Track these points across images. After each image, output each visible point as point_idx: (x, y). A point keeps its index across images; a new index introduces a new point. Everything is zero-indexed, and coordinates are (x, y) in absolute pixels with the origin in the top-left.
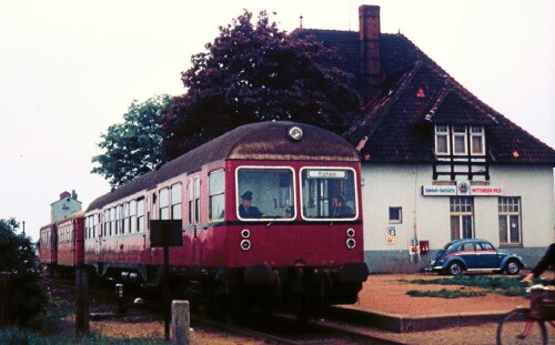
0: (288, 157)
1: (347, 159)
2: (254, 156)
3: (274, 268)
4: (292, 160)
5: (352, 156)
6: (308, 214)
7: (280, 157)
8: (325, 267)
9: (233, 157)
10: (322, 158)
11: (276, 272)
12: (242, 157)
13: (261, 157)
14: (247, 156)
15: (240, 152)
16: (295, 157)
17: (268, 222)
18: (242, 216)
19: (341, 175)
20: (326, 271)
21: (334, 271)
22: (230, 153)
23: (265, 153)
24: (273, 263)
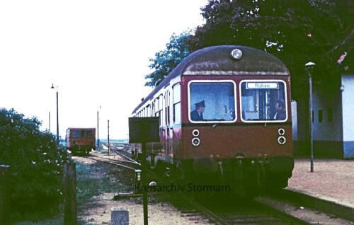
0: (230, 72)
1: (279, 74)
2: (203, 73)
3: (219, 160)
4: (233, 75)
5: (283, 72)
6: (247, 118)
7: (223, 73)
8: (260, 159)
9: (186, 73)
10: (258, 73)
11: (220, 163)
12: (193, 73)
13: (208, 73)
14: (197, 73)
15: (192, 70)
16: (236, 73)
17: (214, 124)
18: (192, 119)
19: (274, 86)
20: (260, 162)
21: (267, 162)
22: (184, 71)
23: (211, 70)
24: (218, 156)
